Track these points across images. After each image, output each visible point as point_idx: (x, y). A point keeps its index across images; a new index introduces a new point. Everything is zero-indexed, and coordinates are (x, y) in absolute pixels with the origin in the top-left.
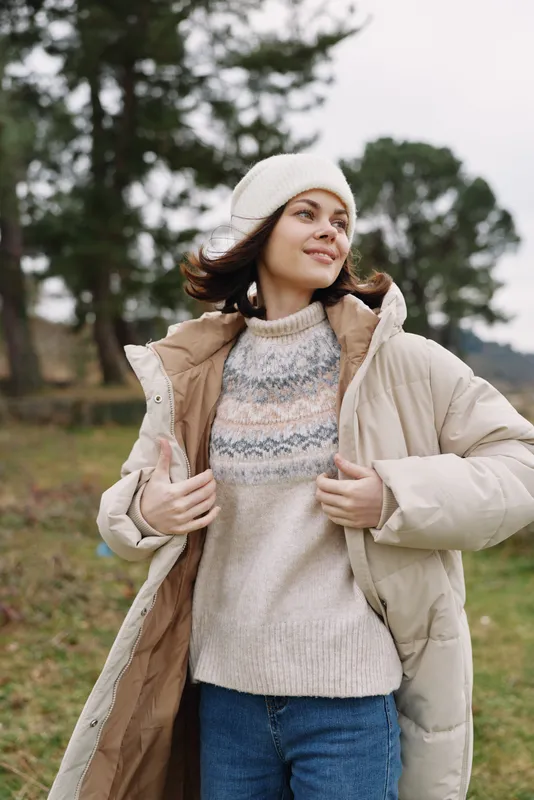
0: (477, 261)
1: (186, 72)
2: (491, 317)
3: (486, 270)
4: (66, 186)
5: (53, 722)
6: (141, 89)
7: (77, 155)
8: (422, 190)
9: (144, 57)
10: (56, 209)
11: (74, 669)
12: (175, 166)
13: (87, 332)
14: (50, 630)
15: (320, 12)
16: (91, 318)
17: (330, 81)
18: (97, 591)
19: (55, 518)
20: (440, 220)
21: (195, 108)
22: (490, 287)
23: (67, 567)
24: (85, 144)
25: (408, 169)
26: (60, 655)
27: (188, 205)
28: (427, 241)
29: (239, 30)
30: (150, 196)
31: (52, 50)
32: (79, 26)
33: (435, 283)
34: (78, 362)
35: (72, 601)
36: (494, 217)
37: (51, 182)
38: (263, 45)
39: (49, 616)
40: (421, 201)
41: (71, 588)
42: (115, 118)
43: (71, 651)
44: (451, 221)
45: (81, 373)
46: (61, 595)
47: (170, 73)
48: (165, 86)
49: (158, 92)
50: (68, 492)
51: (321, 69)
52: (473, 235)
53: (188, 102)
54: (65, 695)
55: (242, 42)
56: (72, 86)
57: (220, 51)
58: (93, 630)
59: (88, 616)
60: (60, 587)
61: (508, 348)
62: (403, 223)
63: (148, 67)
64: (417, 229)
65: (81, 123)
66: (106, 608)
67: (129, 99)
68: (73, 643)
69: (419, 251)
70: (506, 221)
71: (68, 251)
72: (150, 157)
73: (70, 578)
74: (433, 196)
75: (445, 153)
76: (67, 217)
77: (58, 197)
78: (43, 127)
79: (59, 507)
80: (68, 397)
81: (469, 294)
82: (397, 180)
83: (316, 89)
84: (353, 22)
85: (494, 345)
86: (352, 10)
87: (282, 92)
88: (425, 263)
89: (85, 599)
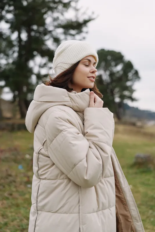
0: (129, 84)
1: (46, 29)
2: (133, 99)
3: (131, 87)
4: (11, 61)
5: (5, 218)
6: (33, 34)
7: (14, 52)
8: (113, 63)
9: (34, 24)
10: (7, 67)
11: (11, 203)
12: (43, 56)
13: (16, 103)
14: (4, 191)
15: (84, 13)
16: (17, 99)
17: (87, 32)
18: (18, 180)
19: (6, 158)
20: (118, 72)
21: (48, 39)
22: (132, 91)
23: (9, 173)
24: (16, 49)
25: (109, 58)
26: (7, 199)
27: (46, 67)
28: (114, 78)
29: (61, 18)
30: (35, 64)
31: (7, 22)
32: (15, 15)
33: (117, 90)
34: (14, 112)
35: (11, 182)
36: (133, 72)
37: (6, 60)
38: (68, 22)
39: (4, 187)
40: (113, 67)
41: (11, 179)
42: (26, 42)
43: (10, 197)
44: (121, 73)
45: (14, 115)
46: (8, 181)
47: (41, 29)
48: (40, 33)
49: (38, 35)
50: (10, 150)
51: (84, 29)
52: (127, 76)
53: (46, 37)
54: (8, 210)
55: (62, 21)
56: (13, 32)
57: (56, 23)
58: (17, 191)
59: (16, 187)
60: (7, 178)
62: (108, 73)
63: (35, 27)
64: (112, 75)
65: (15, 43)
66: (21, 184)
67: (29, 36)
68: (11, 195)
69: (112, 81)
70: (136, 73)
71: (11, 80)
72: (35, 53)
73: (10, 175)
74: (116, 65)
75: (119, 54)
76: (10, 70)
77: (8, 64)
78: (4, 44)
79: (7, 155)
80: (10, 122)
81: (126, 93)
82: (106, 61)
83: (83, 35)
84: (94, 16)
85: (133, 108)
86: (93, 13)
87: (73, 35)
88: (114, 84)
89: (15, 182)
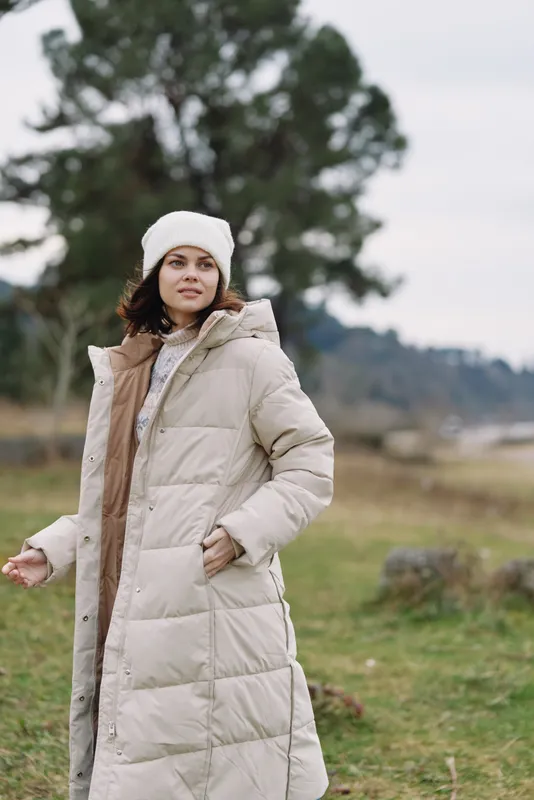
2: (360, 284)
3: (348, 197)
20: (261, 102)
22: (354, 231)
28: (239, 140)
40: (226, 69)
44: (281, 105)
61: (391, 336)
64: (218, 119)
69: (223, 160)
74: (246, 61)
81: (319, 241)
